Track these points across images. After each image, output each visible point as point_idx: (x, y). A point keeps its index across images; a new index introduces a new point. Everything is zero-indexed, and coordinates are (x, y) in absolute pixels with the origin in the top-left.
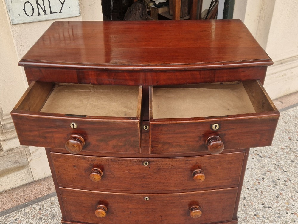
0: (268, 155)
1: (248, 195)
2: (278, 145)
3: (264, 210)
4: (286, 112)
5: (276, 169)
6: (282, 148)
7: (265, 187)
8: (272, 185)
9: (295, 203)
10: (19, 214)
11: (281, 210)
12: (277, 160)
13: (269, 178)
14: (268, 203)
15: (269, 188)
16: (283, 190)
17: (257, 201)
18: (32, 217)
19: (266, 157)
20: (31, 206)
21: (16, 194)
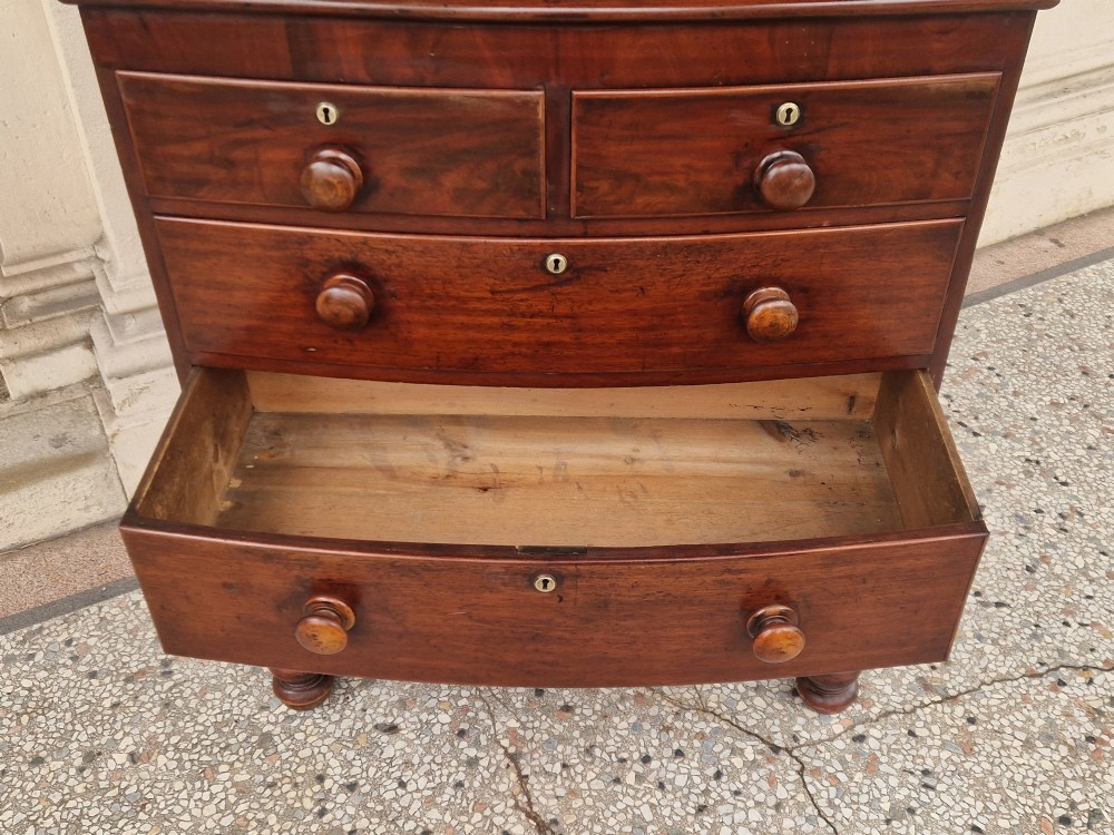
0: (1001, 427)
2: (1039, 391)
3: (980, 612)
4: (1075, 276)
5: (1028, 474)
6: (1053, 404)
8: (1013, 528)
9: (1095, 591)
10: (80, 622)
11: (1046, 612)
12: (1037, 443)
13: (1004, 506)
14: (996, 591)
16: (1054, 546)
18: (130, 632)
19: (995, 433)
20: (122, 596)
21: (67, 557)
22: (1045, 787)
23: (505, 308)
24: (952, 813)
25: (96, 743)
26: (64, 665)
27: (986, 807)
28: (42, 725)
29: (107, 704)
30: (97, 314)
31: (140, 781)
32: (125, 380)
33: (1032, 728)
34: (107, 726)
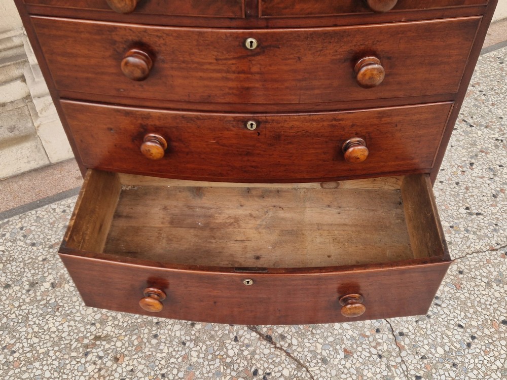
0: (484, 122)
1: (441, 193)
3: (468, 218)
5: (497, 147)
7: (474, 178)
8: (487, 175)
10: (27, 219)
11: (501, 218)
12: (502, 131)
13: (483, 163)
14: (477, 207)
15: (481, 180)
17: (458, 202)
18: (51, 224)
19: (481, 125)
20: (47, 206)
21: (20, 186)
22: (496, 306)
23: (224, 69)
24: (449, 318)
25: (35, 278)
26: (20, 240)
27: (466, 315)
28: (10, 269)
29: (40, 259)
30: (27, 64)
31: (56, 296)
32: (42, 99)
33: (491, 276)
34: (41, 270)
